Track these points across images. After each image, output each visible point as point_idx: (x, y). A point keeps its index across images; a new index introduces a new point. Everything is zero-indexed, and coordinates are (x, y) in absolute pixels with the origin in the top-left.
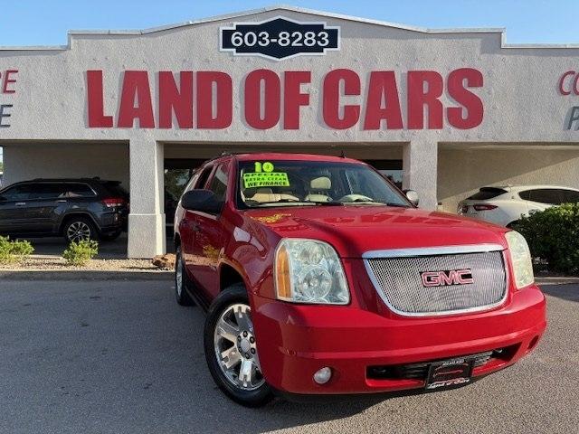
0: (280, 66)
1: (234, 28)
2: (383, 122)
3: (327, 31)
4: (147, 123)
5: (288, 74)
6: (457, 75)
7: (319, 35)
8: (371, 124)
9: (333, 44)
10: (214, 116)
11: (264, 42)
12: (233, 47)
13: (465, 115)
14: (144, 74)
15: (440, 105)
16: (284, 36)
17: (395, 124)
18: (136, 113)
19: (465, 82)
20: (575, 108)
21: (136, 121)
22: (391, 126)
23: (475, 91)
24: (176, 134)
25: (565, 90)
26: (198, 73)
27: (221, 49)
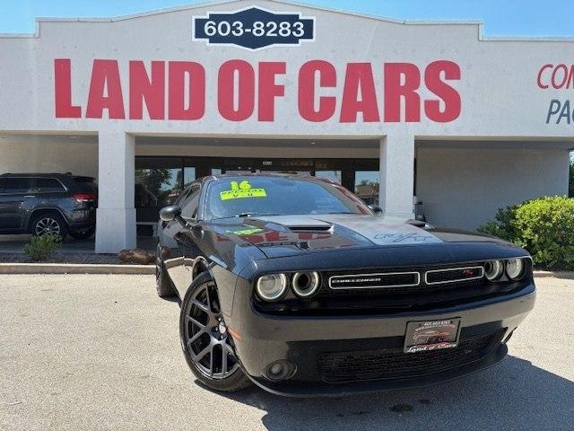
0: (254, 56)
1: (207, 17)
2: (360, 115)
3: (302, 21)
4: (117, 113)
5: (262, 65)
6: (434, 68)
7: (295, 25)
8: (348, 117)
9: (308, 35)
10: (187, 106)
11: (238, 32)
12: (206, 36)
13: (442, 108)
14: (114, 64)
15: (417, 98)
16: (258, 26)
17: (371, 116)
18: (105, 103)
19: (442, 74)
20: (553, 102)
21: (106, 112)
22: (366, 120)
23: (452, 83)
24: (148, 126)
25: (543, 83)
26: (170, 63)
27: (194, 39)
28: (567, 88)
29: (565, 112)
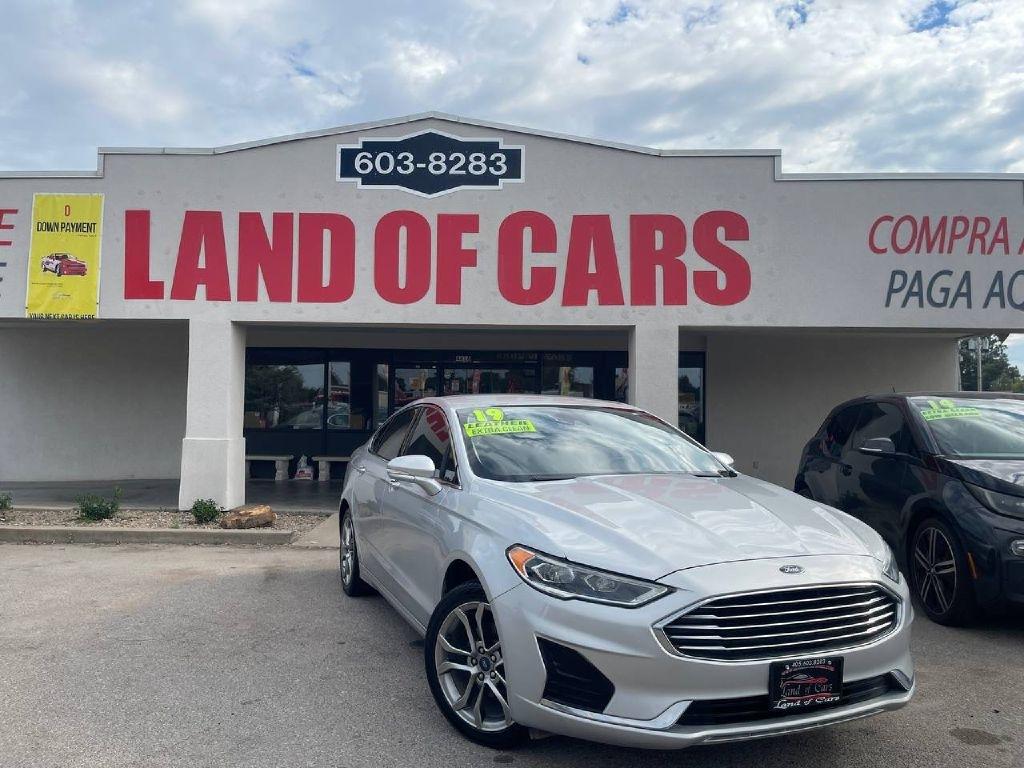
0: (431, 206)
1: (360, 146)
2: (593, 294)
3: (504, 152)
4: (218, 293)
5: (443, 219)
6: (708, 222)
7: (493, 158)
8: (574, 297)
9: (514, 171)
10: (326, 282)
11: (406, 168)
12: (356, 174)
13: (722, 283)
14: (216, 218)
15: (682, 268)
16: (438, 158)
17: (611, 297)
18: (201, 277)
19: (721, 232)
20: (895, 273)
21: (201, 290)
22: (604, 300)
23: (736, 246)
24: (264, 310)
25: (879, 245)
26: (302, 216)
27: (338, 178)
28: (918, 251)
29: (915, 289)
